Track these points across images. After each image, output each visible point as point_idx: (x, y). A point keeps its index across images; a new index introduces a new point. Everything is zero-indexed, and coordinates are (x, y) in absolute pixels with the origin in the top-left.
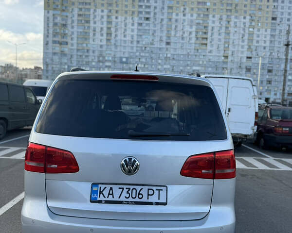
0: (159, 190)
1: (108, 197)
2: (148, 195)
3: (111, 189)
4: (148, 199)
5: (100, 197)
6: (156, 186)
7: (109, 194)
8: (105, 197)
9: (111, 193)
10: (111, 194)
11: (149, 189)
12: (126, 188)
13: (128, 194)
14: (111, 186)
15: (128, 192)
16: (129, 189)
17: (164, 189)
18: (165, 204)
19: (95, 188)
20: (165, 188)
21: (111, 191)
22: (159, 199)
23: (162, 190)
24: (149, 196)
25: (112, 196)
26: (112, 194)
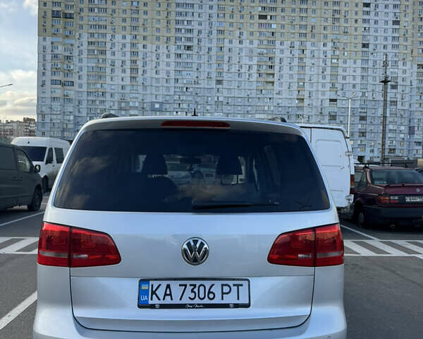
0: (238, 286)
1: (164, 299)
2: (223, 293)
3: (168, 286)
4: (222, 299)
5: (152, 299)
6: (234, 280)
7: (166, 295)
8: (159, 299)
9: (168, 292)
10: (168, 295)
11: (223, 285)
12: (191, 285)
13: (193, 294)
14: (168, 282)
15: (192, 291)
16: (195, 286)
17: (245, 283)
18: (247, 306)
19: (144, 287)
20: (247, 282)
21: (168, 290)
22: (238, 299)
23: (242, 285)
24: (224, 295)
25: (169, 297)
26: (170, 295)
